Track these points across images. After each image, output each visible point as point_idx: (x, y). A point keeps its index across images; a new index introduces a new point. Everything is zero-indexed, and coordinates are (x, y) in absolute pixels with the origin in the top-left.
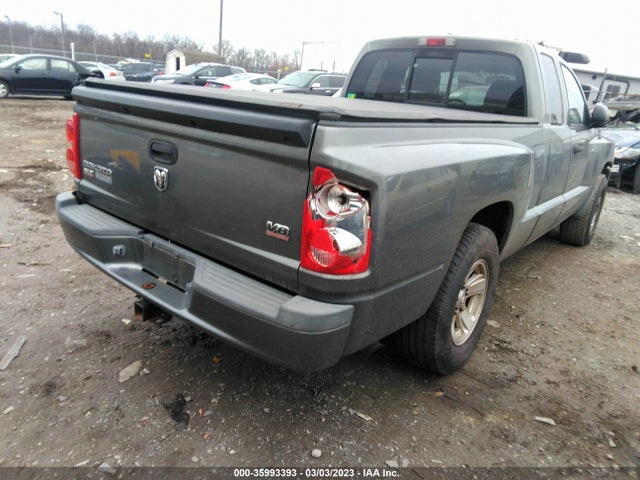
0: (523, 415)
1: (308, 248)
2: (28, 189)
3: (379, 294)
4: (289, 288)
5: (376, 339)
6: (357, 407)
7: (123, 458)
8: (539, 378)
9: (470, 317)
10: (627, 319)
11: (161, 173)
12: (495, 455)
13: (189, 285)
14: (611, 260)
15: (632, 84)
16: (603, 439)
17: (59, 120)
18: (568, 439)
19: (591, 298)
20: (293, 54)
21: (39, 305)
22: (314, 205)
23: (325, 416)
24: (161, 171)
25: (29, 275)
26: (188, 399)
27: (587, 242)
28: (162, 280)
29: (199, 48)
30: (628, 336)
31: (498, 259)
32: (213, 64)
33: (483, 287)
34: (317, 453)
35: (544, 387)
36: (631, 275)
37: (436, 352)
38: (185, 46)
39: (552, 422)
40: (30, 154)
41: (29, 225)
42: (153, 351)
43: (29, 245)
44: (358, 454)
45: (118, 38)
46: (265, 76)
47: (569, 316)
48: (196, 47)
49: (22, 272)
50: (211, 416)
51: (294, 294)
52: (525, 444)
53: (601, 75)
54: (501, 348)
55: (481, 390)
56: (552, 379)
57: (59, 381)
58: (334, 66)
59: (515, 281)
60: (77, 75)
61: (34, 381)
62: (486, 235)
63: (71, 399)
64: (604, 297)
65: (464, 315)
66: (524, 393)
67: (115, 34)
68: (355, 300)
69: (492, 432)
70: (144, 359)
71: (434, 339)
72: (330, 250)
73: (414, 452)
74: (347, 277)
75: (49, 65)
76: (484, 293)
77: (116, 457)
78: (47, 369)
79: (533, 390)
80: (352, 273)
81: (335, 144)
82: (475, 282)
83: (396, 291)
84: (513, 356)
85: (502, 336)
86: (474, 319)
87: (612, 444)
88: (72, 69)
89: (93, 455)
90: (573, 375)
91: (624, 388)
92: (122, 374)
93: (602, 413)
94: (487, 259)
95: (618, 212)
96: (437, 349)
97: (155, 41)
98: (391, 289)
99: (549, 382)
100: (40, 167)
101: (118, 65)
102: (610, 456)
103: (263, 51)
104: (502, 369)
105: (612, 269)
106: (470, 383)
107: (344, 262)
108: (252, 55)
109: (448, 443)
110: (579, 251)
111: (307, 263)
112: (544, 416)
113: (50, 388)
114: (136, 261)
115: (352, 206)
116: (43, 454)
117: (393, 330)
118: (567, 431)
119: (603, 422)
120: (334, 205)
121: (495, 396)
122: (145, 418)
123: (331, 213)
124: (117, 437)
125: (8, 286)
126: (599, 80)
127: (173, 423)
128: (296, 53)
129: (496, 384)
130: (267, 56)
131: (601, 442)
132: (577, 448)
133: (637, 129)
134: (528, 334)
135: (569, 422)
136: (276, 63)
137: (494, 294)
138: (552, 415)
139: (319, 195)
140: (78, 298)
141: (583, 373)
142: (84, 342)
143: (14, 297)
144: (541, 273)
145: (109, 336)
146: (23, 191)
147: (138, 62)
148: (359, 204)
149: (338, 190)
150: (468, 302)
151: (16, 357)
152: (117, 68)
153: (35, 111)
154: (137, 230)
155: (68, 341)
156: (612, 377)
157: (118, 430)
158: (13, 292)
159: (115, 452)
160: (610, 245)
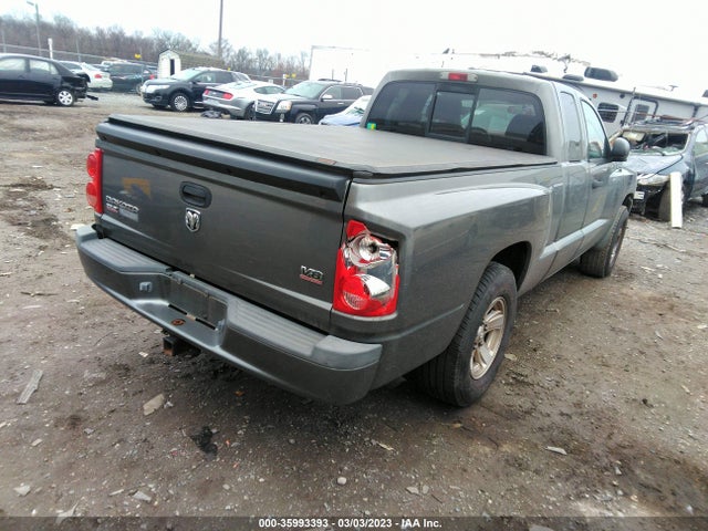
0: (536, 445)
1: (341, 293)
2: (20, 211)
3: (404, 334)
4: (321, 328)
5: (400, 374)
6: (379, 438)
7: (157, 487)
8: (552, 410)
9: (488, 352)
10: (642, 353)
11: (192, 215)
12: (508, 481)
13: (222, 323)
14: (630, 292)
15: (661, 104)
16: (611, 467)
17: (42, 130)
18: (578, 467)
19: (607, 331)
20: (300, 57)
21: (50, 337)
22: (347, 254)
23: (349, 446)
24: (193, 213)
25: (35, 305)
26: (214, 431)
27: (607, 274)
28: (191, 317)
29: (194, 46)
30: (641, 370)
31: (515, 295)
32: (212, 69)
33: (502, 322)
34: (343, 480)
35: (557, 419)
36: (648, 308)
37: (456, 385)
38: (178, 44)
39: (563, 451)
40: (15, 170)
41: (27, 251)
42: (174, 384)
43: (30, 273)
44: (381, 482)
45: (101, 33)
46: (270, 84)
47: (585, 349)
48: (190, 45)
49: (27, 303)
50: (238, 448)
51: (326, 334)
52: (537, 472)
53: (629, 93)
54: (518, 381)
55: (497, 422)
56: (565, 411)
57: (82, 414)
58: (346, 73)
59: (533, 314)
60: (60, 77)
61: (57, 414)
62: (505, 274)
63: (98, 431)
64: (621, 331)
65: (482, 350)
66: (538, 424)
67: (97, 28)
68: (383, 340)
69: (507, 461)
70: (167, 392)
71: (453, 374)
72: (360, 295)
73: (433, 479)
74: (377, 319)
75: (28, 66)
76: (502, 329)
77: (151, 486)
78: (70, 403)
79: (547, 422)
80: (381, 315)
81: (367, 200)
82: (494, 318)
83: (420, 330)
84: (529, 390)
85: (519, 370)
86: (493, 353)
87: (618, 472)
88: (54, 71)
89: (127, 484)
90: (585, 409)
91: (633, 420)
92: (146, 407)
93: (611, 443)
94: (506, 297)
95: (640, 241)
96: (456, 384)
97: (143, 37)
98: (416, 329)
99: (562, 414)
100: (30, 185)
101: (102, 65)
102: (615, 483)
103: (266, 53)
104: (518, 401)
105: (631, 302)
106: (487, 415)
107: (374, 306)
108: (253, 56)
109: (465, 471)
110: (598, 282)
111: (338, 305)
112: (556, 446)
113: (75, 421)
114: (163, 297)
115: (382, 255)
116: (78, 484)
117: (416, 366)
118: (577, 460)
119: (611, 452)
120: (366, 254)
121: (510, 428)
122: (174, 449)
123: (363, 261)
124: (149, 467)
125: (15, 318)
126: (627, 99)
127: (202, 454)
128: (303, 55)
129: (513, 416)
130: (270, 58)
131: (607, 470)
132: (586, 476)
133: (663, 155)
134: (544, 367)
135: (579, 452)
136: (281, 66)
137: (512, 328)
138: (564, 445)
139: (352, 245)
140: (90, 330)
141: (595, 406)
142: (103, 376)
143: (23, 329)
144: (560, 305)
145: (127, 369)
146: (14, 213)
147: (125, 62)
148: (388, 253)
149: (368, 240)
150: (486, 337)
151: (35, 391)
152: (102, 69)
153: (14, 119)
154: (165, 267)
155: (86, 374)
156: (623, 409)
157: (148, 461)
158: (22, 324)
159: (148, 481)
160: (631, 276)
